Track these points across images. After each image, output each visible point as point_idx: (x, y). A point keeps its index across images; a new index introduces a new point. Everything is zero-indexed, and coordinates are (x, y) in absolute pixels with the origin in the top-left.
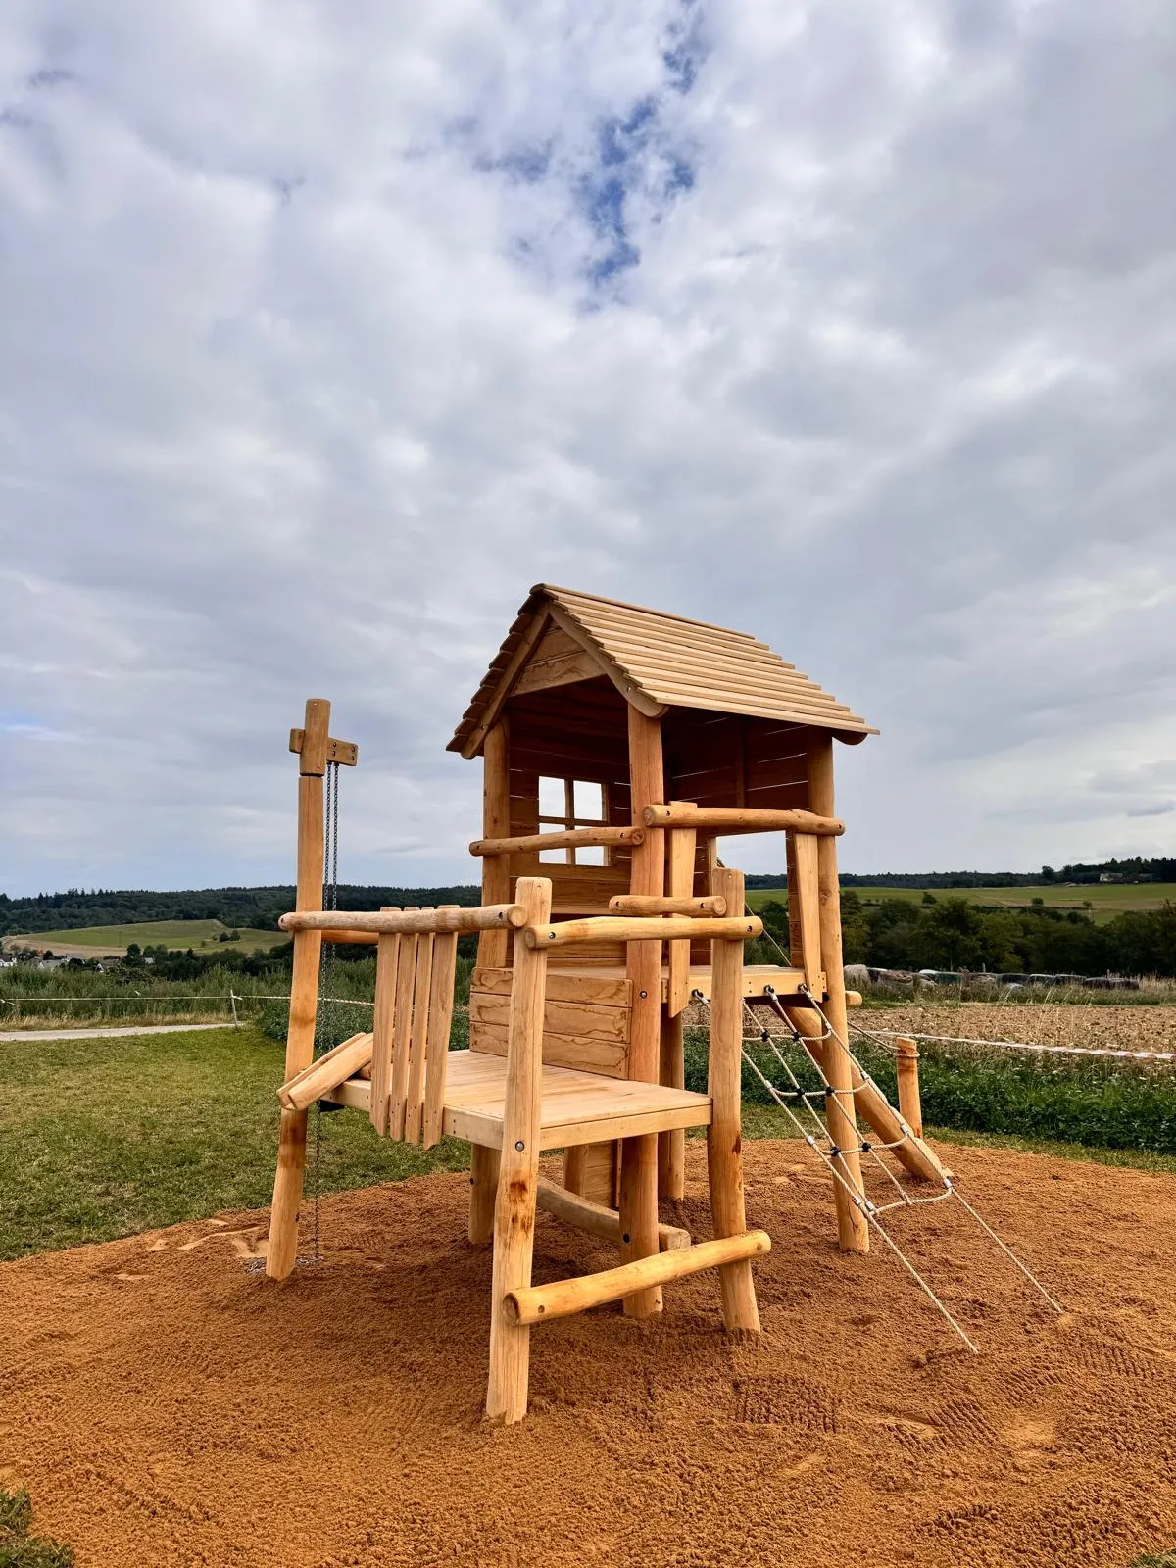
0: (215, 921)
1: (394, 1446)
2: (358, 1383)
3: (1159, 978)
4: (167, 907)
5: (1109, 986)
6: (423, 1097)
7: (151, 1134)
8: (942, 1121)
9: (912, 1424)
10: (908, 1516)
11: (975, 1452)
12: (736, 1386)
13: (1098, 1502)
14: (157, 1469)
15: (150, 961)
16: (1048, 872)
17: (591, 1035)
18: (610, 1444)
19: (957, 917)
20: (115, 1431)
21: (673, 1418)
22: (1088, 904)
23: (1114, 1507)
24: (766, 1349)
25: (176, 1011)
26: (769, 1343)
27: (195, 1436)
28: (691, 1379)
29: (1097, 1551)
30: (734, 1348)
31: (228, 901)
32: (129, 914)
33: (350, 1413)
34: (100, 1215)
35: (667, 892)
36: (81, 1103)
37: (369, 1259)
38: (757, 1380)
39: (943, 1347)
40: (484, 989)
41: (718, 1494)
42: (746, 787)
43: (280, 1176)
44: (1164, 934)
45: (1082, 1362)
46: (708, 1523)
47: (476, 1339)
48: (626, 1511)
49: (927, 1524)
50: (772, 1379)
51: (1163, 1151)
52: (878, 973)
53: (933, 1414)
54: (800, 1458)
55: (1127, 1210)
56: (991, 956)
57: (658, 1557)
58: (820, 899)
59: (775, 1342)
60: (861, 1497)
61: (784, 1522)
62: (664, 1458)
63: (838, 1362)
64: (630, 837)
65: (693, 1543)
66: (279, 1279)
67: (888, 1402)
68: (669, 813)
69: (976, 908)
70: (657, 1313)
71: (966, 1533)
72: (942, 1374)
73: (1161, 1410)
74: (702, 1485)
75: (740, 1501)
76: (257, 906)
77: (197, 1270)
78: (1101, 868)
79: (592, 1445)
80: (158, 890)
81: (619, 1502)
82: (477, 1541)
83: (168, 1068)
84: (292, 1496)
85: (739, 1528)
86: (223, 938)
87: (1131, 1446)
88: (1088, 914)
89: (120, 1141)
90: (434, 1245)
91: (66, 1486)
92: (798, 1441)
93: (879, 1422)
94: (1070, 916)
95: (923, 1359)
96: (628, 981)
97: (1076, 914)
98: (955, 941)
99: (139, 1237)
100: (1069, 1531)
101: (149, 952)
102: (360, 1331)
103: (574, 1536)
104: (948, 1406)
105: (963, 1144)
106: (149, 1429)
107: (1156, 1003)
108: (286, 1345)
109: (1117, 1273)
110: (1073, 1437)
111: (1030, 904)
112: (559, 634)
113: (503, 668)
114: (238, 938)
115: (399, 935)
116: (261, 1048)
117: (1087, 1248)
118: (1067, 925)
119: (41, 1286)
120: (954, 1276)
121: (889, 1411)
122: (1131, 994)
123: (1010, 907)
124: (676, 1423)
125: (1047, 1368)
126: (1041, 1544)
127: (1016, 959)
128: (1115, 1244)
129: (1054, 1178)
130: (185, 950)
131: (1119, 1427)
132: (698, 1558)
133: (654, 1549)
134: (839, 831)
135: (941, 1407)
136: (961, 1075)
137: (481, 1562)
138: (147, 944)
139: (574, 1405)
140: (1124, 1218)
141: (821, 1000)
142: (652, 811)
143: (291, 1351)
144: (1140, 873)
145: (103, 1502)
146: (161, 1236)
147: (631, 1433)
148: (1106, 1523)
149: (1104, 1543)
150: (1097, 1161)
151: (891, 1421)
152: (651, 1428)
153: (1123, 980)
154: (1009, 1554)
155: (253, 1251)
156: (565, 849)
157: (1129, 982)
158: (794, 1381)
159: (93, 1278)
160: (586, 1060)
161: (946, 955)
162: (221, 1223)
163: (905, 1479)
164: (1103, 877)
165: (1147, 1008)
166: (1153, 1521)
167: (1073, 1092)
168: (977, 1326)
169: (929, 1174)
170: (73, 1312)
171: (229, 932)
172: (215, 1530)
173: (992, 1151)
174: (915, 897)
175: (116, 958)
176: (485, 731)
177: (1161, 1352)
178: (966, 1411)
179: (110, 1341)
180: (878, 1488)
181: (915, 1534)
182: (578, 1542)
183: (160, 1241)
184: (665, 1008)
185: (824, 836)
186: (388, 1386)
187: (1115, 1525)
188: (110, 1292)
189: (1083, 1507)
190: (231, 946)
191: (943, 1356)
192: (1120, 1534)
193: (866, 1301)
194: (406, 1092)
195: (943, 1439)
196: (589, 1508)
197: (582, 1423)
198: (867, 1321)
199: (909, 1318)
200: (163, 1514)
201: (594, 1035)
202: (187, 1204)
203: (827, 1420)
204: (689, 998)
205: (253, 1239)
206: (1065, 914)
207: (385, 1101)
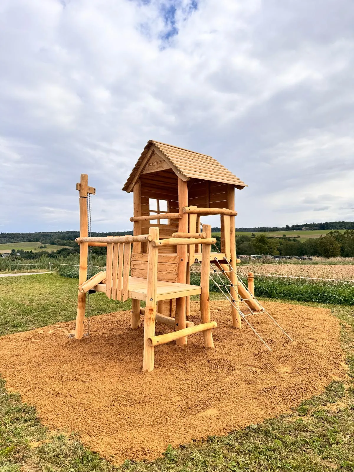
0: (38, 242)
1: (119, 378)
2: (106, 364)
3: (318, 257)
4: (23, 238)
5: (304, 259)
6: (122, 288)
7: (32, 303)
8: (259, 295)
9: (255, 368)
10: (255, 389)
11: (271, 374)
12: (208, 361)
13: (302, 384)
14: (55, 386)
15: (19, 254)
16: (288, 227)
17: (167, 271)
18: (176, 376)
19: (262, 240)
20: (41, 377)
21: (193, 369)
22: (299, 236)
23: (306, 385)
24: (216, 352)
25: (31, 269)
26: (216, 350)
27: (64, 378)
28: (196, 360)
29: (302, 395)
30: (207, 352)
31: (42, 236)
32: (11, 240)
33: (105, 371)
34: (22, 324)
35: (189, 232)
36: (8, 295)
37: (104, 334)
38: (214, 360)
39: (262, 350)
40: (135, 259)
41: (206, 386)
42: (209, 202)
43: (79, 311)
44: (320, 245)
45: (298, 353)
46: (204, 393)
47: (137, 352)
48: (183, 391)
49: (260, 391)
50: (218, 359)
51: (319, 302)
52: (239, 256)
53: (260, 366)
54: (227, 377)
55: (310, 317)
56: (270, 251)
57: (192, 401)
58: (230, 234)
59: (218, 350)
60: (243, 386)
61: (224, 392)
62: (191, 378)
63: (235, 354)
64: (179, 216)
65: (201, 397)
66: (79, 339)
67: (248, 364)
68: (190, 209)
69: (267, 237)
70: (185, 344)
71: (270, 393)
72: (262, 356)
73: (318, 363)
74: (202, 384)
75: (212, 387)
76: (51, 237)
77: (54, 338)
78: (303, 226)
79: (172, 376)
80: (20, 233)
81: (181, 389)
82: (145, 399)
83: (33, 285)
84: (93, 391)
85: (212, 393)
86: (41, 247)
87: (311, 372)
88: (299, 239)
89: (23, 305)
90: (121, 329)
91: (30, 391)
92: (226, 373)
93: (246, 368)
94: (293, 240)
95: (257, 353)
96: (178, 256)
97: (295, 239)
98: (261, 247)
99: (35, 330)
100: (295, 391)
101: (18, 252)
102: (104, 351)
103: (170, 397)
104: (264, 364)
105: (265, 301)
106: (50, 377)
107: (317, 264)
108: (84, 356)
109: (307, 332)
110: (297, 370)
111: (282, 236)
112: (156, 155)
113: (139, 166)
114: (46, 247)
115: (113, 244)
116: (60, 279)
117: (299, 326)
118: (292, 242)
119: (9, 343)
120: (264, 334)
121: (249, 366)
122: (311, 262)
123: (276, 237)
124: (193, 370)
125: (289, 354)
126: (288, 394)
127: (278, 252)
128: (307, 325)
129: (290, 309)
130: (29, 251)
131: (308, 367)
132: (202, 401)
133: (191, 399)
134: (236, 214)
135: (262, 364)
136: (264, 282)
137: (146, 404)
138: (17, 249)
139: (166, 367)
140: (308, 319)
141: (230, 262)
142: (185, 208)
143: (85, 357)
144: (314, 227)
145: (42, 394)
146: (42, 330)
147: (182, 373)
148: (305, 388)
149: (304, 393)
150: (301, 305)
151: (249, 368)
152: (187, 372)
153: (308, 257)
154: (281, 397)
155: (69, 333)
156: (157, 220)
157: (310, 258)
158: (224, 360)
159: (24, 341)
160: (165, 278)
161: (259, 251)
162: (59, 326)
163: (254, 381)
164: (303, 228)
165: (315, 265)
166: (316, 388)
167: (295, 287)
168: (271, 345)
169: (256, 308)
170: (21, 349)
171: (43, 245)
172: (74, 399)
173: (273, 303)
174: (249, 234)
175: (8, 253)
176: (133, 185)
177: (318, 350)
178: (269, 365)
179: (33, 356)
180: (247, 383)
181: (257, 393)
182: (171, 398)
183: (42, 331)
184: (188, 264)
185: (232, 216)
186: (114, 364)
187: (306, 389)
188: (30, 344)
189: (299, 385)
190: (44, 250)
191: (262, 352)
192: (308, 391)
193: (241, 340)
194: (117, 287)
195: (263, 372)
196: (173, 390)
197: (169, 371)
198: (243, 344)
199: (253, 344)
200: (59, 396)
201: (168, 271)
202: (48, 321)
203: (233, 368)
204: (194, 261)
205: (69, 330)
206: (292, 239)
207: (110, 290)
